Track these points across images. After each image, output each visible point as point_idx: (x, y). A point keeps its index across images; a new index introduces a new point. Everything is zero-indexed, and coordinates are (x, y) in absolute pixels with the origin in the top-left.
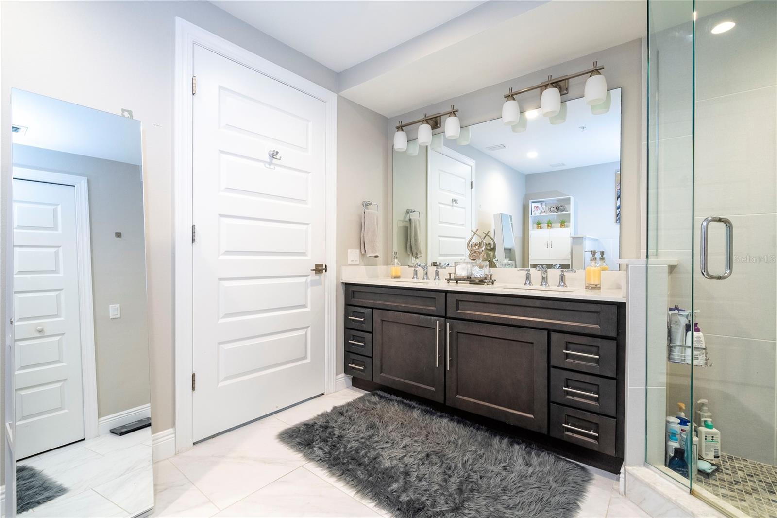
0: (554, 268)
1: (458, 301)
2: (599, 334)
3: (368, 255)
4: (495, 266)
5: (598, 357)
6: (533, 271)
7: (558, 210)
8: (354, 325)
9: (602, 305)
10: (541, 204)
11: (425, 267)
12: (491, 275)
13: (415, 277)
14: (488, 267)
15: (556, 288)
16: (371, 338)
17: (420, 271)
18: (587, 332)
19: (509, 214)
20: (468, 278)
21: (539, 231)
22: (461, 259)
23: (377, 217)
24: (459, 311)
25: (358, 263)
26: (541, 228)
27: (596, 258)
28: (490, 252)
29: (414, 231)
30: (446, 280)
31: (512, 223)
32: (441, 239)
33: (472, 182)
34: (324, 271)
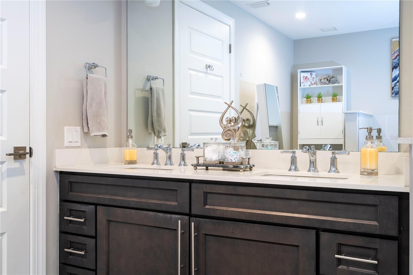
0: (324, 149)
1: (206, 194)
2: (378, 232)
3: (92, 134)
4: (255, 147)
5: (376, 262)
6: (299, 153)
7: (329, 81)
8: (71, 229)
9: (381, 197)
10: (311, 75)
11: (167, 150)
12: (249, 159)
13: (155, 162)
14: (244, 149)
15: (326, 174)
16: (95, 244)
17: (161, 153)
18: (362, 230)
19: (275, 85)
20: (220, 163)
21: (309, 105)
22: (211, 139)
23: (105, 85)
24: (207, 207)
25: (79, 144)
26: (311, 102)
27: (372, 137)
28: (248, 130)
29: (157, 103)
30: (192, 165)
31: (278, 96)
32: (192, 113)
33: (230, 45)
34: (28, 156)
